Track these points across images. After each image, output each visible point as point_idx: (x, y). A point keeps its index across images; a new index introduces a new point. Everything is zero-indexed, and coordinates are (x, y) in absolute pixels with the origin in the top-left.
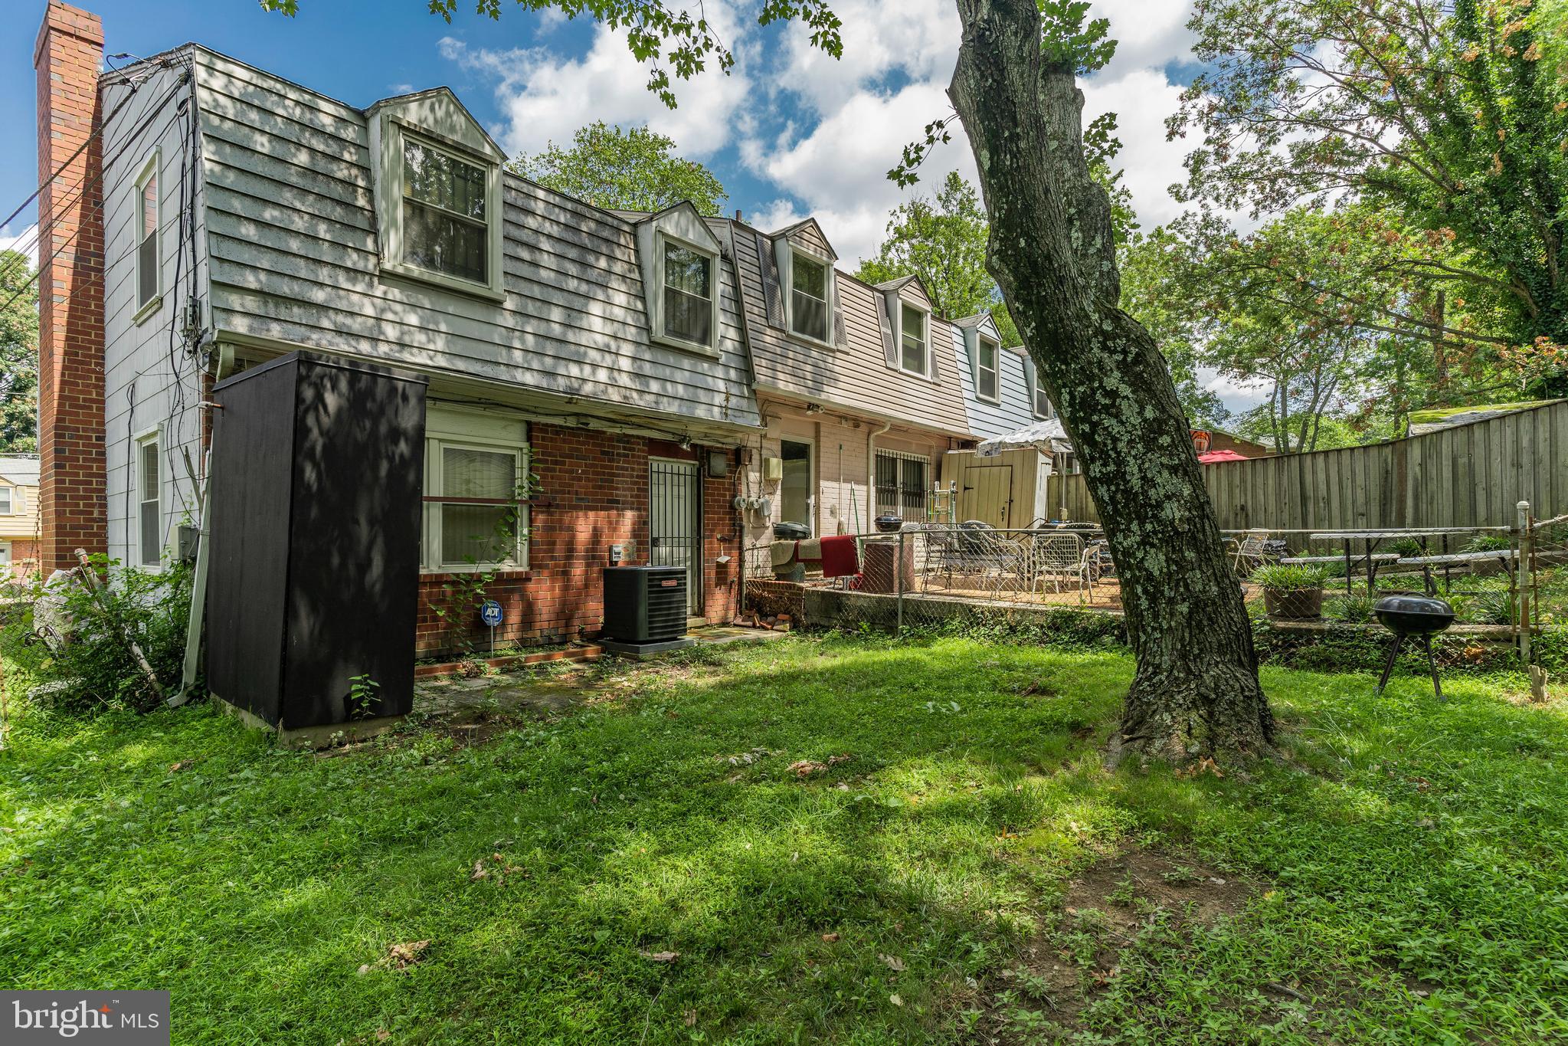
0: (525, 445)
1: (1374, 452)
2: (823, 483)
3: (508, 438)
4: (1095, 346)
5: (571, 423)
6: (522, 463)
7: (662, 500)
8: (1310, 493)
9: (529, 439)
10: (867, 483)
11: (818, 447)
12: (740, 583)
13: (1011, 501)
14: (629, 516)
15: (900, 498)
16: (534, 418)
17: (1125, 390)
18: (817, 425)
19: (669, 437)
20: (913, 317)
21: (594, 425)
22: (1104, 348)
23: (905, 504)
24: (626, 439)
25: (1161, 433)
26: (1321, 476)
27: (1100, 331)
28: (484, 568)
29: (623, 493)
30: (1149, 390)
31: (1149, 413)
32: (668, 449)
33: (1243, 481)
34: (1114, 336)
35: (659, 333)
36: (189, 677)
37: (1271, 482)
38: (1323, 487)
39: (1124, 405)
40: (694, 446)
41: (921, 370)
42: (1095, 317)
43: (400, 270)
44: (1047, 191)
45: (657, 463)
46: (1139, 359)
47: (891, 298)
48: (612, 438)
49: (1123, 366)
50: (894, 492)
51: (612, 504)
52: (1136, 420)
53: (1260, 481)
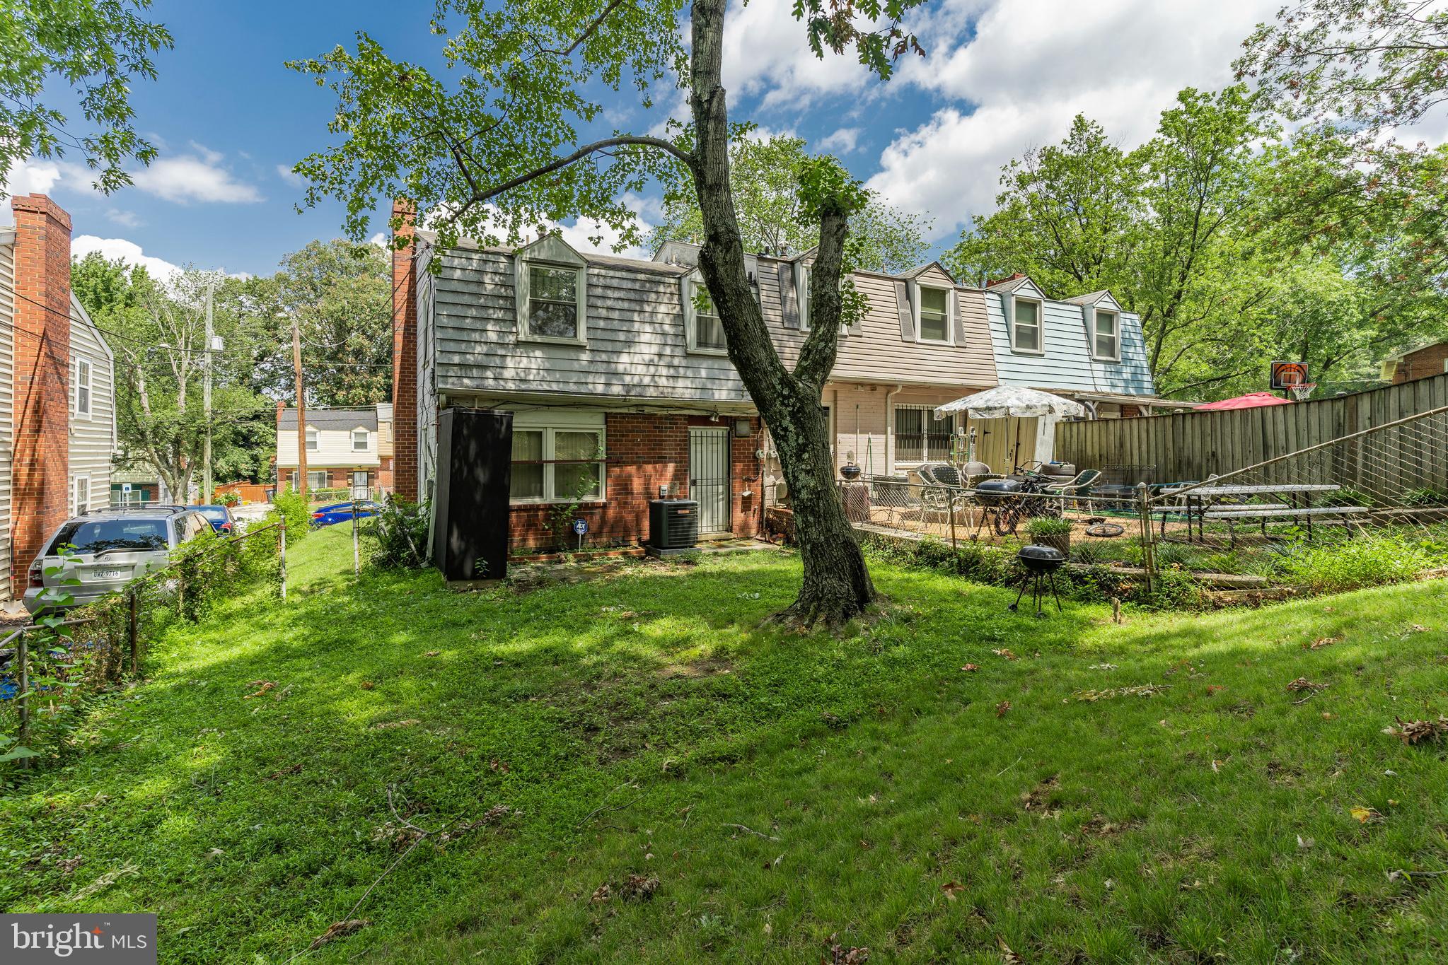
0: (604, 427)
1: (1327, 406)
2: (839, 435)
3: (594, 423)
4: (778, 403)
5: (633, 411)
6: (602, 438)
7: (699, 455)
8: (1271, 442)
9: (606, 423)
10: (886, 433)
11: (836, 408)
12: (762, 510)
13: (1018, 444)
14: (671, 467)
15: (925, 442)
16: (608, 411)
17: (792, 428)
18: (835, 392)
19: (704, 413)
20: (934, 297)
21: (647, 410)
22: (782, 404)
23: (929, 447)
24: (672, 417)
25: (804, 451)
26: (1281, 427)
27: (781, 395)
28: (574, 500)
29: (669, 451)
30: (803, 428)
31: (800, 441)
32: (704, 421)
33: (1213, 430)
34: (787, 397)
35: (693, 348)
36: (429, 554)
37: (1237, 432)
38: (1282, 437)
39: (790, 435)
40: (721, 418)
41: (944, 337)
42: (779, 387)
43: (530, 339)
44: (747, 324)
45: (695, 431)
46: (801, 409)
47: (911, 283)
48: (661, 418)
49: (793, 414)
50: (920, 438)
51: (662, 460)
52: (794, 444)
53: (1228, 430)
